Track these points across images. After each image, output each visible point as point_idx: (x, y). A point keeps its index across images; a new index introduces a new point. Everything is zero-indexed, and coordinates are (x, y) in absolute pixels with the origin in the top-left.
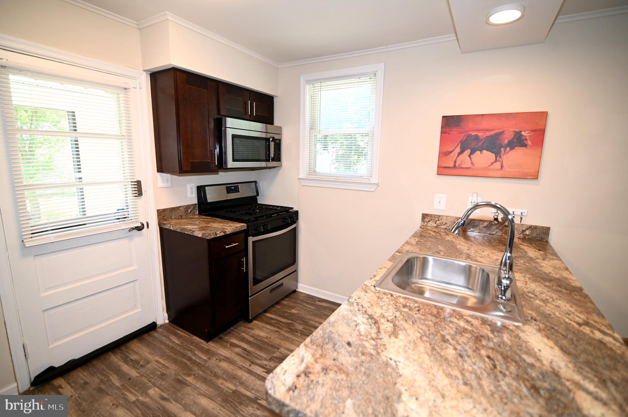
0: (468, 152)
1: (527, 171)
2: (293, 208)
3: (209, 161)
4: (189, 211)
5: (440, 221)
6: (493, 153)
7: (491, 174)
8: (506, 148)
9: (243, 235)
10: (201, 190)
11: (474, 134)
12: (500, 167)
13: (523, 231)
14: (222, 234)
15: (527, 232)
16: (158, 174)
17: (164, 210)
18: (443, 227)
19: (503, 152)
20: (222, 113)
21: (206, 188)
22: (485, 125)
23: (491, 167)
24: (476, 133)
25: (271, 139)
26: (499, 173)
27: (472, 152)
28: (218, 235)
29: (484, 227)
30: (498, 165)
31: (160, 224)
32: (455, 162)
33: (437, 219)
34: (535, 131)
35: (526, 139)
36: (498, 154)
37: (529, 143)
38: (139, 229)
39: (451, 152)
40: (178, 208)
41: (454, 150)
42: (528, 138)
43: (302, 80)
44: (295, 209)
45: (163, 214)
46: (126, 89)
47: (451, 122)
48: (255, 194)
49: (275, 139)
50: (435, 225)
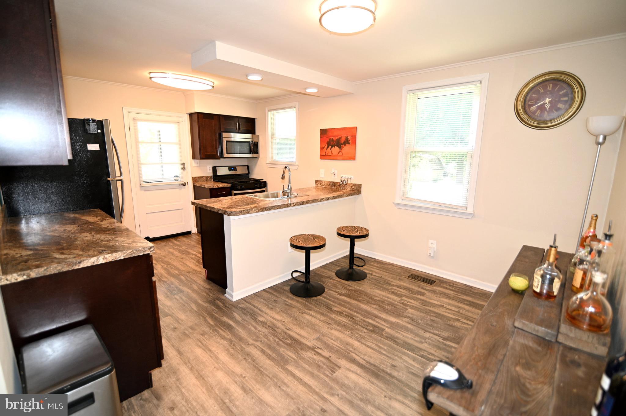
0: (330, 147)
1: (351, 156)
2: (263, 180)
3: (215, 154)
4: (208, 179)
7: (338, 158)
8: (343, 145)
9: (229, 189)
11: (332, 138)
14: (217, 187)
15: (353, 187)
16: (193, 161)
17: (196, 177)
18: (323, 186)
19: (342, 147)
20: (222, 130)
21: (217, 168)
22: (335, 134)
23: (338, 155)
25: (251, 142)
27: (331, 148)
28: (214, 187)
29: (338, 186)
30: (340, 154)
31: (193, 184)
32: (326, 153)
34: (352, 136)
35: (349, 140)
36: (340, 148)
37: (350, 142)
38: (184, 185)
39: (324, 147)
40: (202, 177)
43: (266, 109)
44: (264, 180)
45: (195, 179)
46: (178, 123)
47: (324, 132)
48: (247, 173)
49: (254, 142)
50: (320, 186)
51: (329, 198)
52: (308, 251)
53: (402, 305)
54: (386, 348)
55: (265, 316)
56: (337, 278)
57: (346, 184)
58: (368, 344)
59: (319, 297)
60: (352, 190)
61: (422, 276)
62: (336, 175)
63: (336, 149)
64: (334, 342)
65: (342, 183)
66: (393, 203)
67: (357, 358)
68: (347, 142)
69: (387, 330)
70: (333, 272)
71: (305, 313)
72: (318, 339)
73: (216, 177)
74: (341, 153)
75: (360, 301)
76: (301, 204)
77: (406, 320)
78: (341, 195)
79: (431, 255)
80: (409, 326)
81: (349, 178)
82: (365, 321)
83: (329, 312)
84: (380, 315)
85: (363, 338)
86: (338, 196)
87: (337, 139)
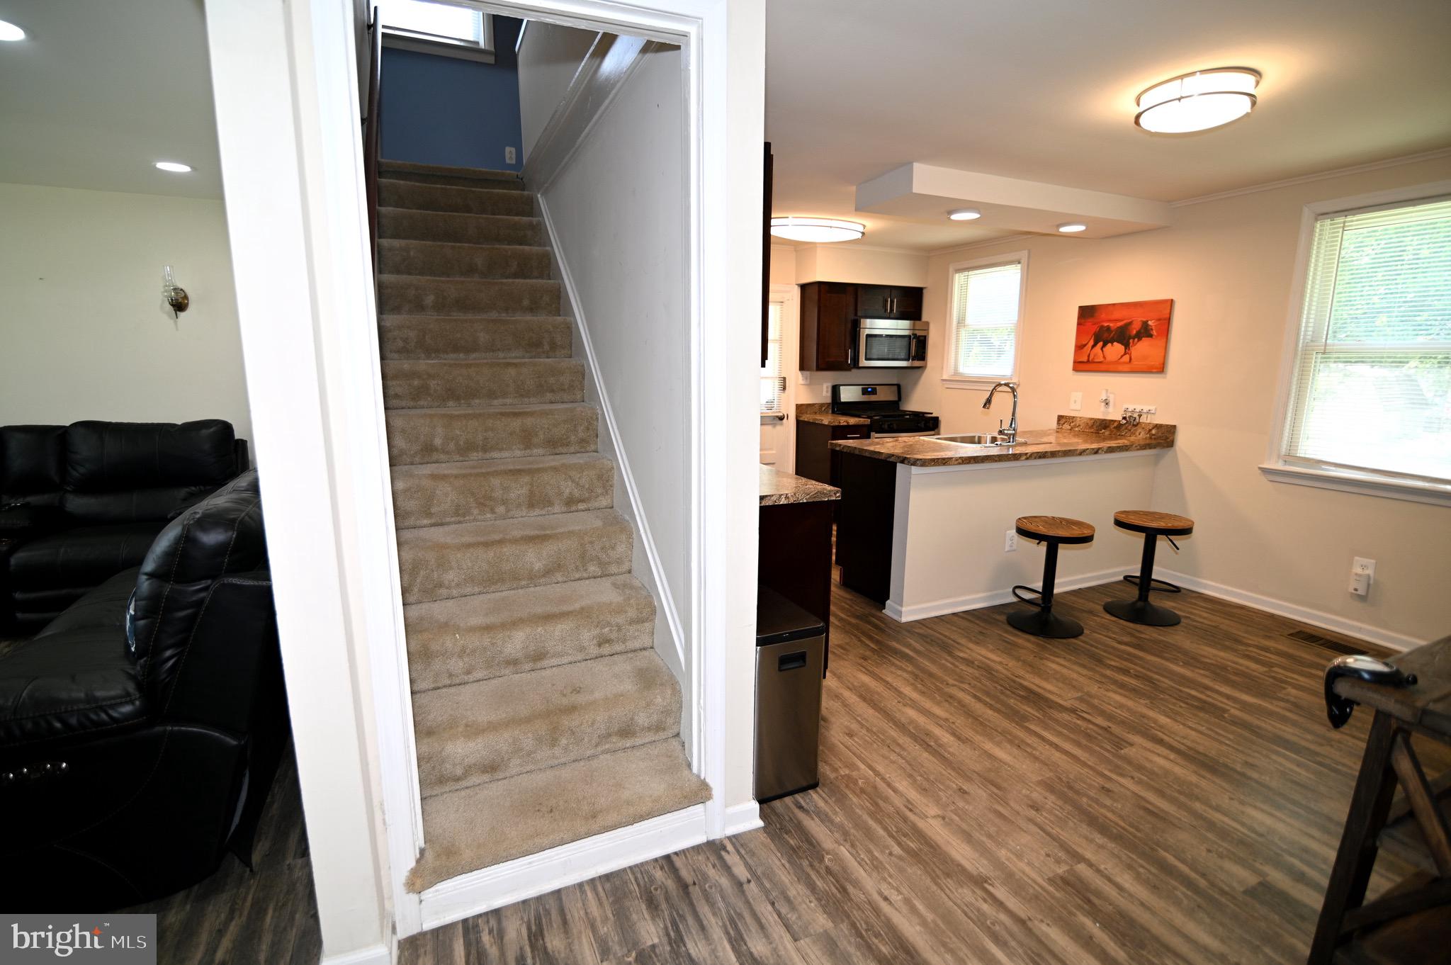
0: (1101, 344)
1: (1153, 363)
2: (932, 414)
3: (842, 360)
4: (823, 409)
5: (1074, 424)
6: (1122, 344)
7: (1120, 368)
8: (1134, 339)
9: (866, 430)
10: (835, 390)
11: (1106, 324)
12: (1128, 360)
13: (1150, 430)
14: (845, 424)
15: (1154, 432)
16: (800, 372)
17: (802, 405)
18: (1077, 429)
19: (1131, 345)
20: (859, 314)
21: (841, 387)
22: (1116, 315)
23: (1121, 360)
24: (1108, 324)
25: (912, 337)
26: (1127, 367)
27: (1104, 346)
28: (841, 424)
29: (1114, 428)
30: (1126, 358)
31: (796, 418)
32: (1089, 356)
33: (1071, 421)
34: (1159, 320)
35: (1152, 329)
36: (1127, 346)
37: (1154, 333)
38: (781, 418)
39: (1085, 345)
40: (813, 405)
41: (1087, 343)
42: (1153, 328)
43: (951, 269)
44: (934, 415)
45: (799, 407)
46: (782, 302)
47: (1086, 313)
48: (896, 399)
49: (919, 336)
50: (1069, 427)
51: (1099, 449)
52: (1054, 546)
53: (1271, 680)
54: (1231, 737)
55: (968, 651)
56: (1108, 615)
57: (1134, 425)
58: (1190, 724)
59: (1073, 640)
60: (1151, 438)
61: (1329, 638)
62: (1111, 404)
63: (1115, 350)
64: (1114, 709)
65: (1124, 422)
66: (1260, 468)
67: (1165, 737)
68: (1145, 332)
69: (1233, 711)
70: (1099, 604)
71: (1047, 659)
72: (1081, 699)
73: (837, 405)
74: (1127, 356)
75: (1167, 659)
76: (1040, 457)
77: (1282, 704)
78: (1126, 446)
79: (1358, 593)
80: (1288, 714)
81: (1145, 411)
82: (1181, 691)
83: (1096, 665)
84: (1217, 687)
85: (1177, 713)
86: (1118, 447)
87: (1121, 327)
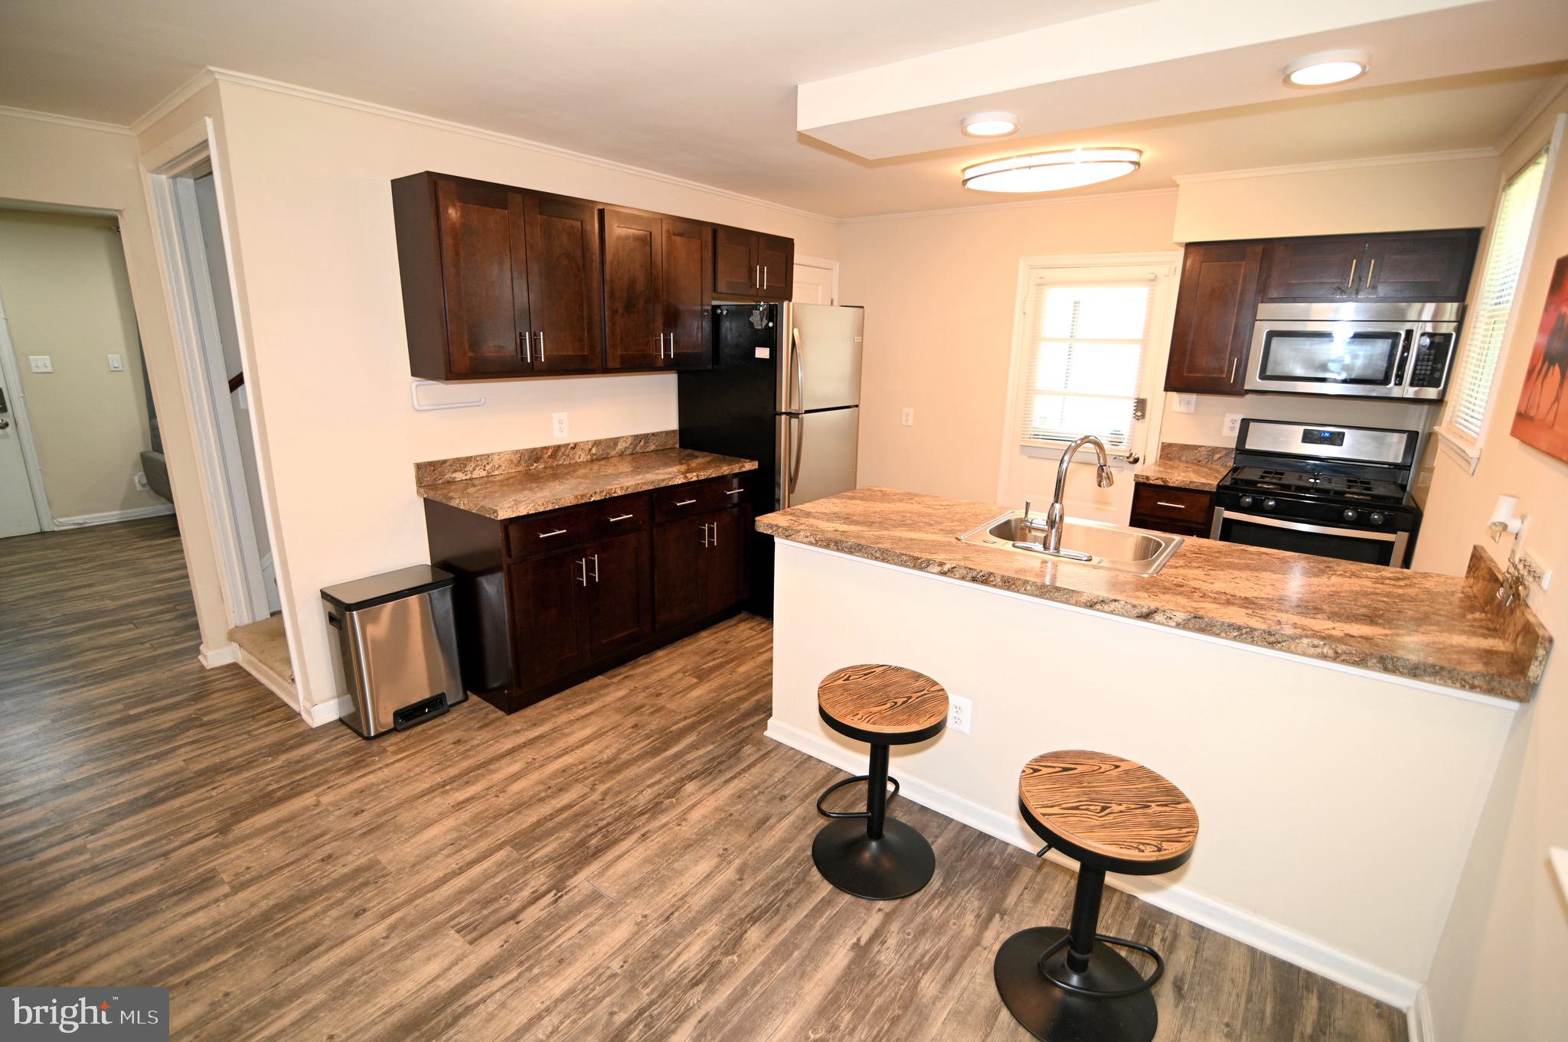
0: (1546, 367)
3: (1221, 376)
5: (1476, 574)
10: (1244, 426)
16: (1174, 394)
25: (1403, 336)
28: (1151, 482)
32: (1529, 400)
33: (1481, 568)
39: (1534, 369)
40: (1196, 447)
41: (1538, 362)
45: (1168, 450)
46: (1153, 280)
47: (1558, 279)
48: (1398, 461)
56: (1008, 933)
57: (1511, 611)
